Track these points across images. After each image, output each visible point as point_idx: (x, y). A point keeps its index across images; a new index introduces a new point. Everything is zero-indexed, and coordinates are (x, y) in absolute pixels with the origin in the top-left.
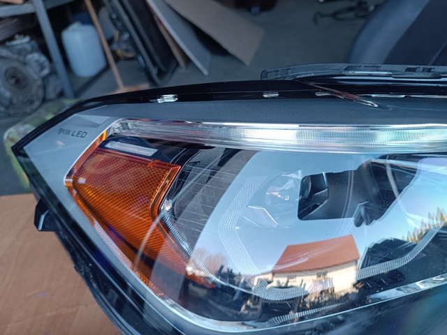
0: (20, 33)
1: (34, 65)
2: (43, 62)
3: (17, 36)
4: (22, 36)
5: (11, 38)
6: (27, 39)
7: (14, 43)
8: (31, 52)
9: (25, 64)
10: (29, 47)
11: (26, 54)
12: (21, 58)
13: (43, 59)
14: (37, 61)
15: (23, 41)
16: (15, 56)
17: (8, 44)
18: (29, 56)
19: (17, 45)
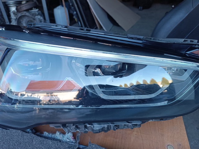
0: (35, 7)
1: (37, 20)
2: (42, 19)
3: (34, 8)
4: (36, 9)
5: (31, 9)
6: (37, 10)
7: (32, 11)
8: (37, 15)
9: (34, 19)
10: (37, 13)
11: (35, 16)
12: (33, 17)
13: (42, 18)
14: (39, 19)
15: (35, 11)
16: (31, 16)
17: (30, 11)
18: (36, 17)
19: (33, 12)
